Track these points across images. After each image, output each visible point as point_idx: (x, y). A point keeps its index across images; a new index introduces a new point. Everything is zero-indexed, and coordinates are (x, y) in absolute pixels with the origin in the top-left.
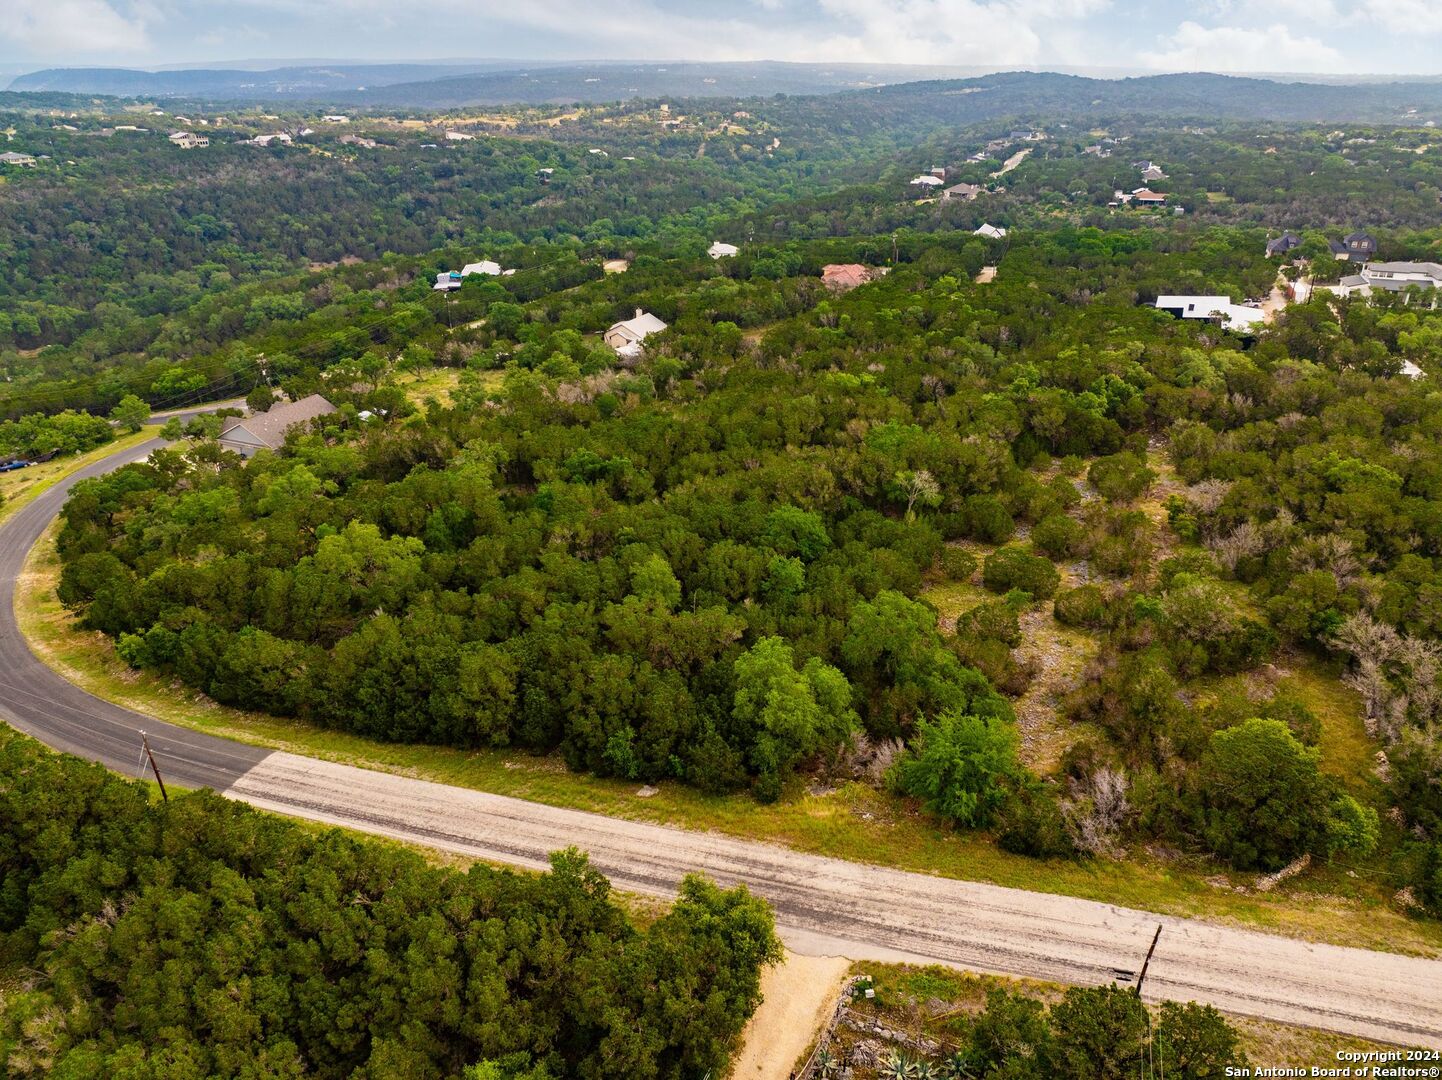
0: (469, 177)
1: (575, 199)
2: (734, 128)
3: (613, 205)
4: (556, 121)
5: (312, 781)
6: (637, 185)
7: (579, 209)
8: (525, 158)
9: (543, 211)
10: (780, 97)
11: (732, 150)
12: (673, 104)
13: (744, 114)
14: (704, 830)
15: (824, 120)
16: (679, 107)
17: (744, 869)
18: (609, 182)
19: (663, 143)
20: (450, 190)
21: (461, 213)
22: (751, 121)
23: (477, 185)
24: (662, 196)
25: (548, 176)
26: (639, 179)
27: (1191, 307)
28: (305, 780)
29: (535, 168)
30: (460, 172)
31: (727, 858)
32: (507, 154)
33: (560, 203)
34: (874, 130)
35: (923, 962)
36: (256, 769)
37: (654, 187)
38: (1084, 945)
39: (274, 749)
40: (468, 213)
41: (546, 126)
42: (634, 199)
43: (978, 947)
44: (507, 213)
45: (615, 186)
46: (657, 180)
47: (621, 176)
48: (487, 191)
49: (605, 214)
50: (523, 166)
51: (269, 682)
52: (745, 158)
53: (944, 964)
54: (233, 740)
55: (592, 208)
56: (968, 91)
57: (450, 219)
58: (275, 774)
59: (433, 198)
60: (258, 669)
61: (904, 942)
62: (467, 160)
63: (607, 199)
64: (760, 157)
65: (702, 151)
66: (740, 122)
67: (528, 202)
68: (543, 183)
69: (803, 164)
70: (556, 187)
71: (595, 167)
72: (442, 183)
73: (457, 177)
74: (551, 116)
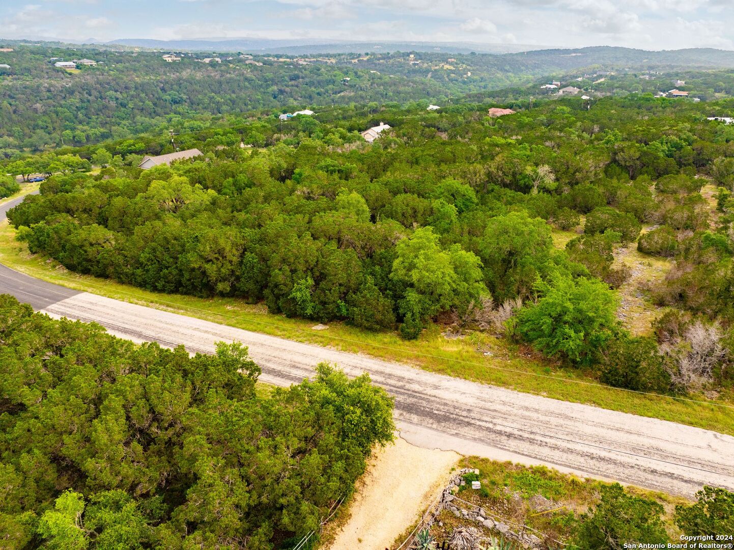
0: (307, 80)
1: (360, 92)
2: (447, 67)
3: (380, 96)
4: (356, 61)
6: (393, 87)
7: (361, 97)
8: (336, 73)
9: (343, 97)
10: (473, 53)
11: (445, 76)
12: (416, 54)
13: (453, 60)
15: (495, 65)
16: (419, 56)
18: (379, 85)
20: (297, 86)
21: (301, 97)
22: (456, 64)
23: (311, 84)
24: (406, 93)
25: (348, 81)
26: (395, 84)
29: (340, 77)
30: (303, 78)
32: (327, 70)
33: (352, 94)
34: (522, 70)
36: (66, 300)
37: (402, 89)
39: (81, 291)
40: (305, 97)
41: (350, 63)
42: (391, 94)
43: (583, 455)
45: (382, 87)
46: (404, 85)
47: (386, 83)
48: (315, 87)
49: (375, 100)
50: (335, 76)
51: (92, 252)
52: (451, 80)
53: (549, 466)
55: (369, 97)
56: (574, 55)
57: (295, 99)
58: (75, 303)
59: (288, 89)
60: (86, 243)
62: (307, 72)
63: (377, 93)
64: (460, 80)
65: (429, 76)
66: (451, 64)
67: (336, 93)
68: (345, 85)
69: (483, 84)
70: (351, 86)
71: (373, 78)
72: (293, 82)
73: (301, 80)
74: (353, 58)
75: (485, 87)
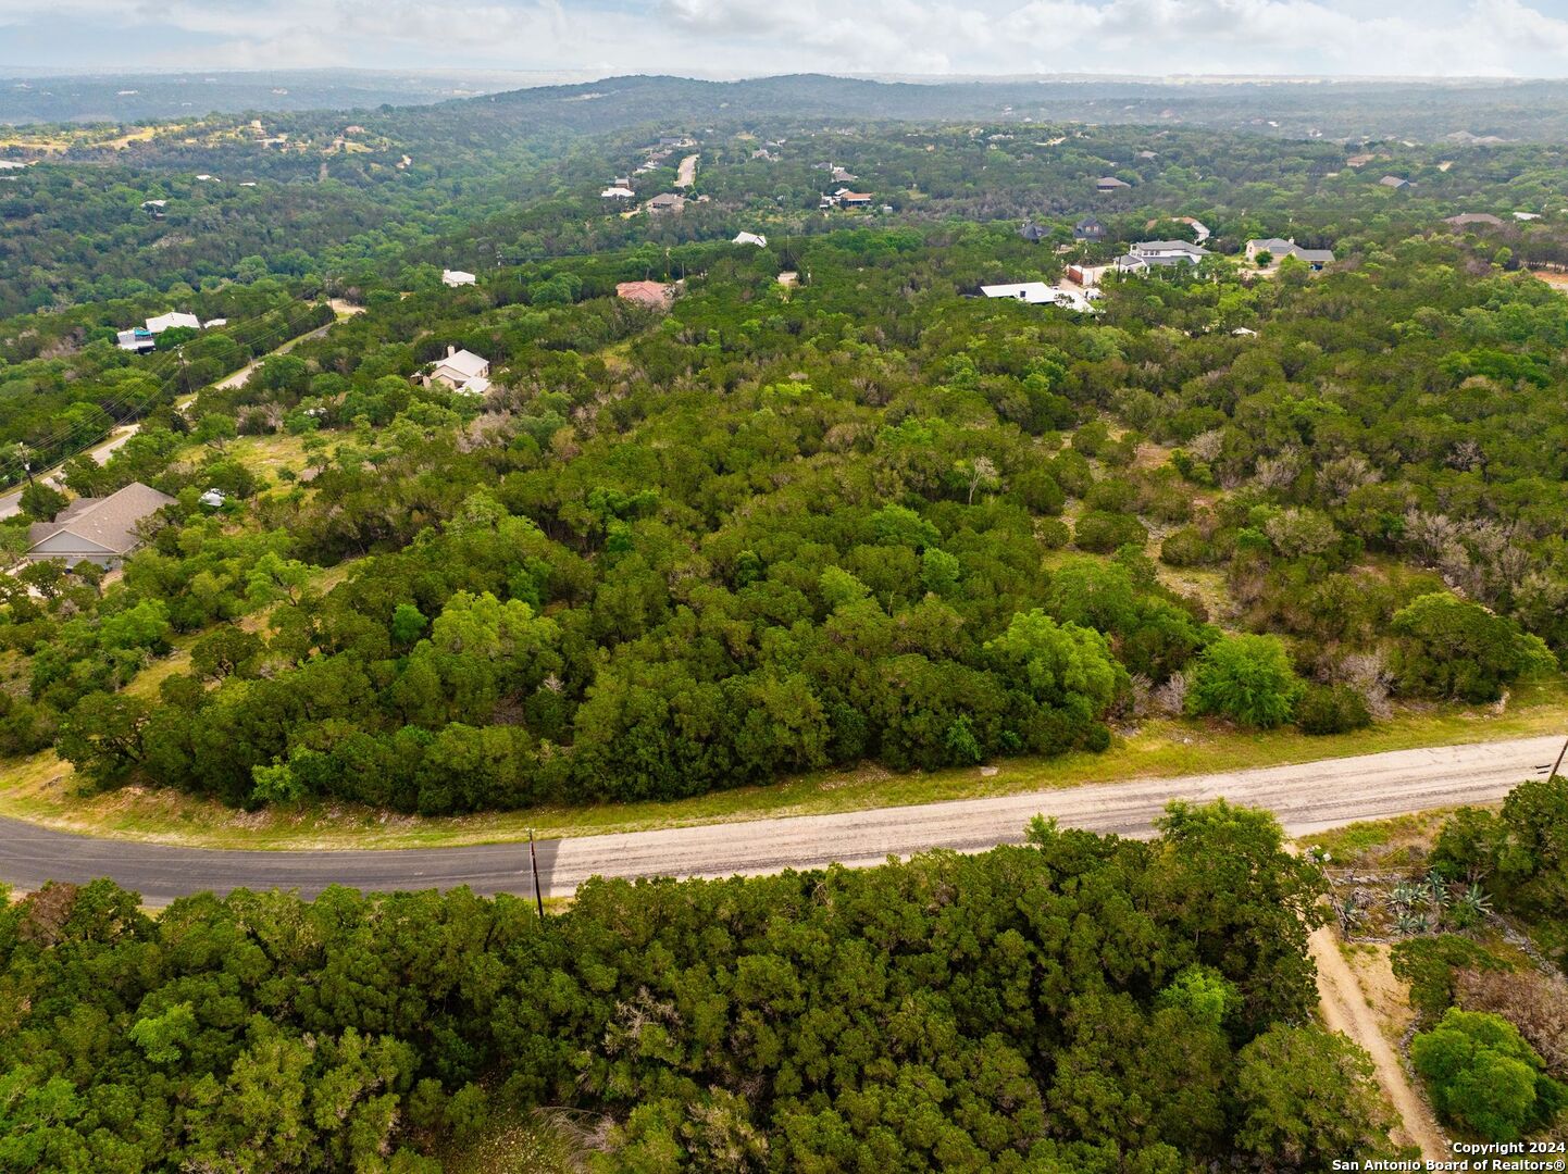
0: (56, 215)
1: (209, 236)
2: (350, 145)
3: (257, 239)
4: (122, 143)
5: (644, 853)
6: (276, 213)
7: (217, 247)
8: (120, 188)
9: (171, 251)
10: (386, 108)
11: (361, 170)
12: (265, 119)
13: (358, 129)
14: (1077, 785)
15: (450, 133)
16: (274, 123)
17: (1145, 803)
18: (244, 212)
19: (273, 165)
20: (33, 232)
21: (59, 260)
22: (369, 137)
23: (69, 224)
24: (311, 225)
25: (159, 209)
26: (276, 207)
27: (1023, 294)
28: (632, 854)
30: (39, 210)
31: (1120, 799)
32: (91, 185)
33: (189, 241)
34: (506, 142)
35: (1344, 824)
36: (558, 861)
37: (298, 216)
38: (1437, 778)
39: (558, 838)
40: (68, 260)
41: (111, 150)
42: (281, 231)
43: (1371, 802)
44: (123, 258)
45: (251, 217)
46: (299, 207)
47: (253, 205)
48: (84, 232)
49: (251, 250)
50: (121, 199)
51: (508, 773)
52: (381, 179)
53: (1360, 820)
54: (494, 843)
55: (233, 244)
56: (587, 97)
57: (46, 268)
58: (590, 859)
59: (12, 243)
60: (485, 762)
61: (1316, 814)
62: (43, 194)
63: (246, 233)
64: (397, 176)
65: (324, 172)
66: (357, 138)
67: (145, 241)
68: (154, 217)
69: (449, 182)
70: (176, 223)
71: (214, 196)
72: (18, 224)
73: (37, 216)
74: (111, 137)
75: (457, 191)
